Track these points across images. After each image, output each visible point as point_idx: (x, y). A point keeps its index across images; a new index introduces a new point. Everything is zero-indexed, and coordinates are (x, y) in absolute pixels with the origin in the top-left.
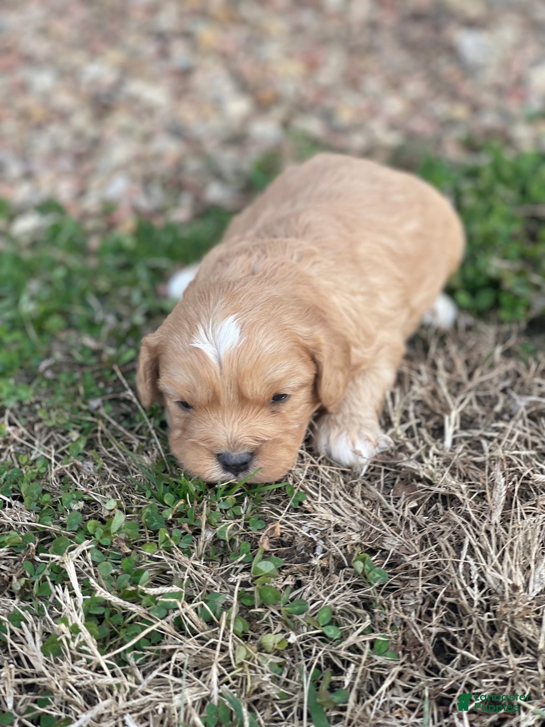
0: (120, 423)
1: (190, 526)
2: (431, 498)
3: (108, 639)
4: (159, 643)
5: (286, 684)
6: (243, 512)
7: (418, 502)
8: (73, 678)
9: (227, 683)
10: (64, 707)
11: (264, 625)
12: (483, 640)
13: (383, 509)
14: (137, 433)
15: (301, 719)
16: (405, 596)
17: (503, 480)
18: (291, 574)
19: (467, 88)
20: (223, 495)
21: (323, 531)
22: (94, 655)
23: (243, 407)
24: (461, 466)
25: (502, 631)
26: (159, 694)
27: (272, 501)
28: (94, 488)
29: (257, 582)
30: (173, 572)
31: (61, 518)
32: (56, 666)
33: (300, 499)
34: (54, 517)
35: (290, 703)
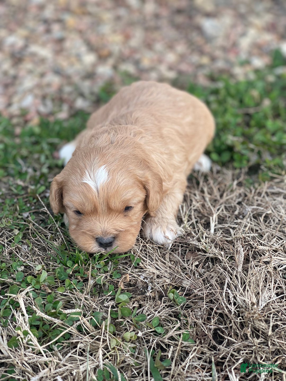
0: (40, 225)
1: (82, 277)
2: (205, 260)
3: (41, 338)
4: (69, 339)
5: (137, 358)
6: (109, 270)
7: (199, 262)
8: (26, 359)
9: (107, 358)
10: (21, 374)
11: (124, 328)
12: (238, 331)
13: (181, 266)
14: (49, 230)
15: (147, 375)
16: (196, 310)
17: (242, 249)
18: (136, 301)
19: (207, 48)
20: (98, 261)
21: (151, 278)
22: (36, 346)
23: (110, 214)
24: (220, 243)
25: (248, 326)
26: (71, 365)
27: (123, 263)
28: (29, 259)
29: (120, 306)
30: (74, 301)
31: (12, 275)
32: (16, 353)
33: (138, 262)
34: (8, 275)
35: (140, 368)
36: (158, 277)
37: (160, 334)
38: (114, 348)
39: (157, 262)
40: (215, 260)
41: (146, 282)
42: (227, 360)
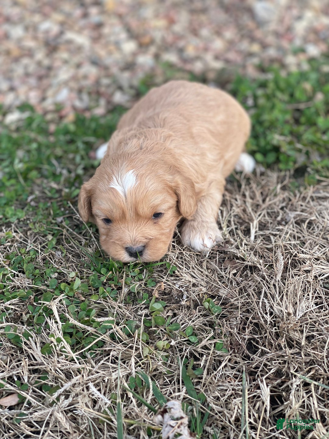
0: (74, 230)
1: (115, 285)
2: (244, 268)
3: (75, 345)
4: (102, 347)
5: (170, 366)
6: (143, 278)
7: (237, 270)
8: (59, 365)
9: (140, 366)
10: (54, 380)
11: (157, 336)
12: (272, 341)
13: (218, 274)
14: (83, 235)
15: (179, 383)
16: (231, 320)
17: (282, 257)
18: (171, 309)
19: (259, 34)
20: (132, 269)
21: (187, 286)
22: (70, 353)
23: (138, 220)
24: (260, 250)
25: (283, 337)
26: (104, 372)
27: (159, 271)
28: (62, 266)
29: (153, 314)
30: (108, 309)
31: (46, 282)
32: (50, 360)
33: (173, 270)
34: (42, 282)
35: (172, 376)
36: (194, 285)
37: (193, 343)
38: (146, 357)
39: (193, 270)
40: (253, 268)
41: (181, 291)
42: (260, 369)
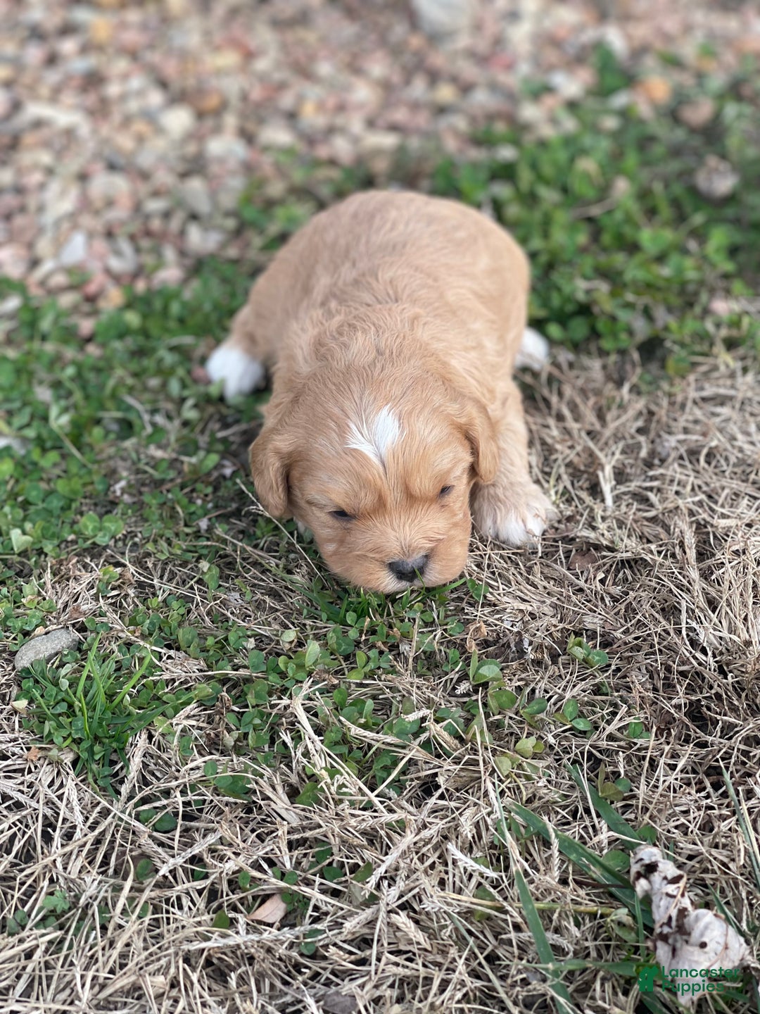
0: (243, 541)
1: (384, 643)
2: (617, 566)
6: (436, 618)
7: (605, 572)
8: (353, 823)
11: (507, 732)
15: (590, 816)
23: (411, 507)
28: (254, 621)
31: (235, 660)
36: (533, 616)
37: (585, 732)
38: (509, 775)
39: (518, 587)
40: (635, 564)
41: (517, 632)
42: (733, 760)
